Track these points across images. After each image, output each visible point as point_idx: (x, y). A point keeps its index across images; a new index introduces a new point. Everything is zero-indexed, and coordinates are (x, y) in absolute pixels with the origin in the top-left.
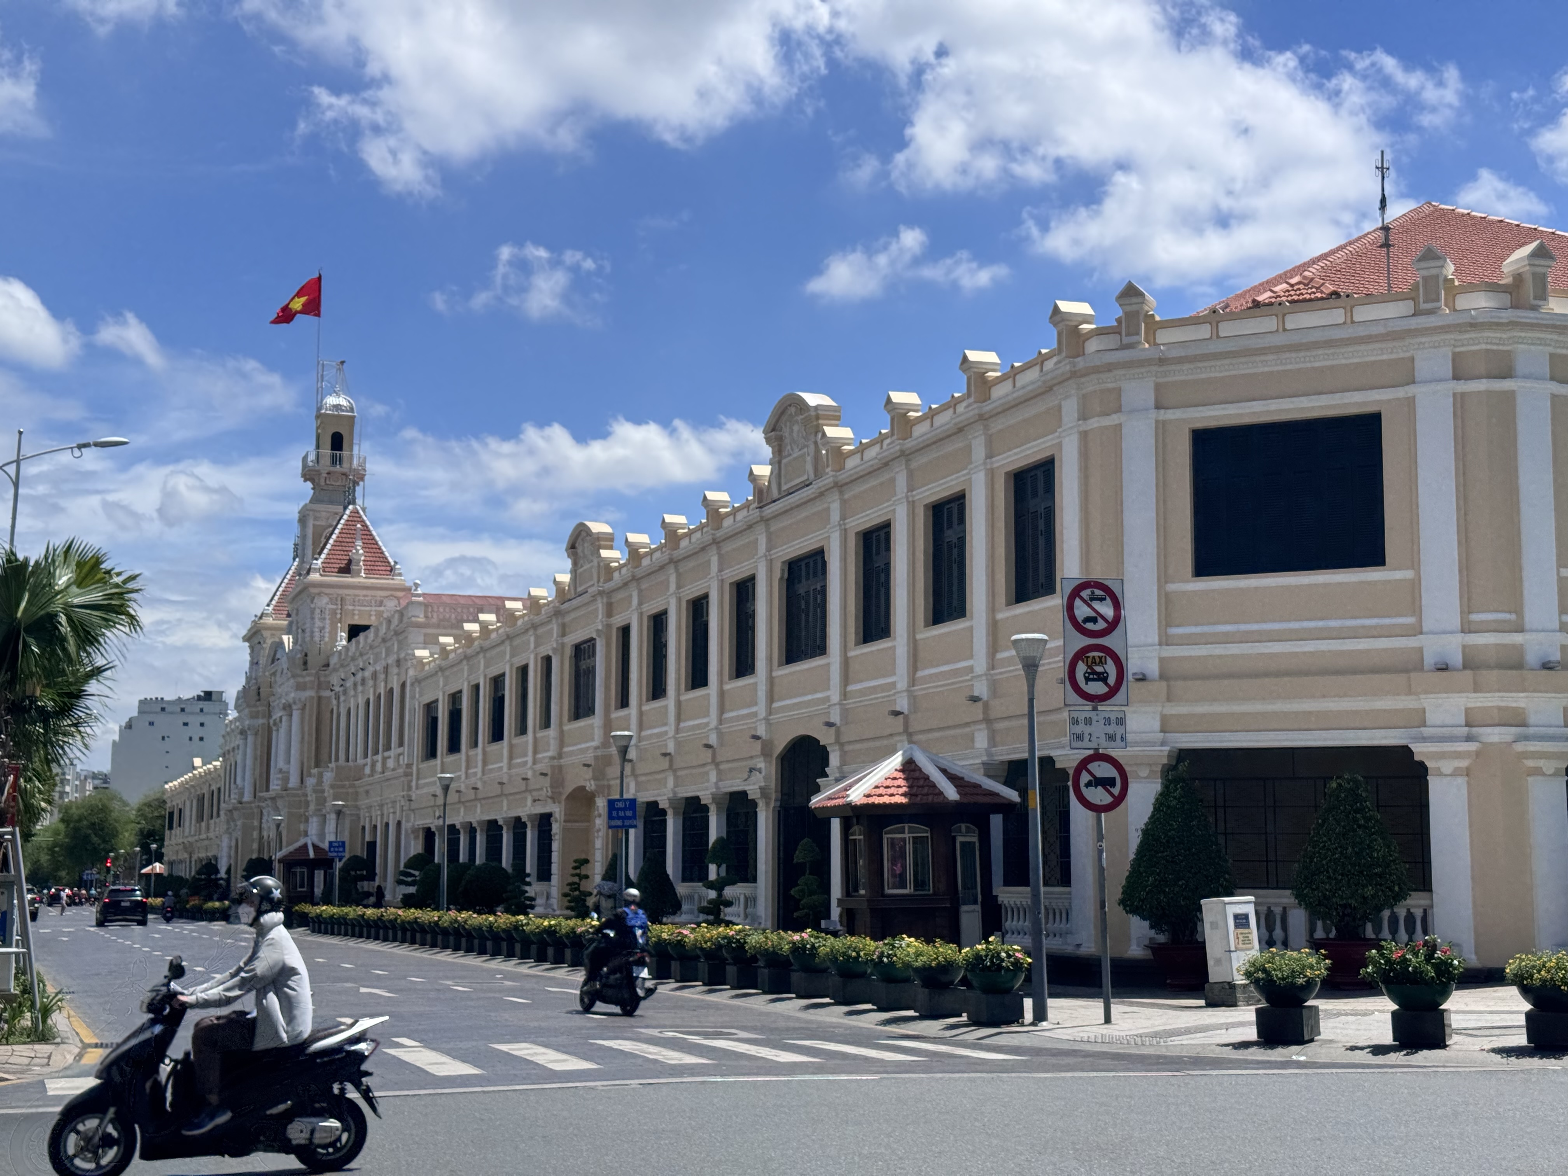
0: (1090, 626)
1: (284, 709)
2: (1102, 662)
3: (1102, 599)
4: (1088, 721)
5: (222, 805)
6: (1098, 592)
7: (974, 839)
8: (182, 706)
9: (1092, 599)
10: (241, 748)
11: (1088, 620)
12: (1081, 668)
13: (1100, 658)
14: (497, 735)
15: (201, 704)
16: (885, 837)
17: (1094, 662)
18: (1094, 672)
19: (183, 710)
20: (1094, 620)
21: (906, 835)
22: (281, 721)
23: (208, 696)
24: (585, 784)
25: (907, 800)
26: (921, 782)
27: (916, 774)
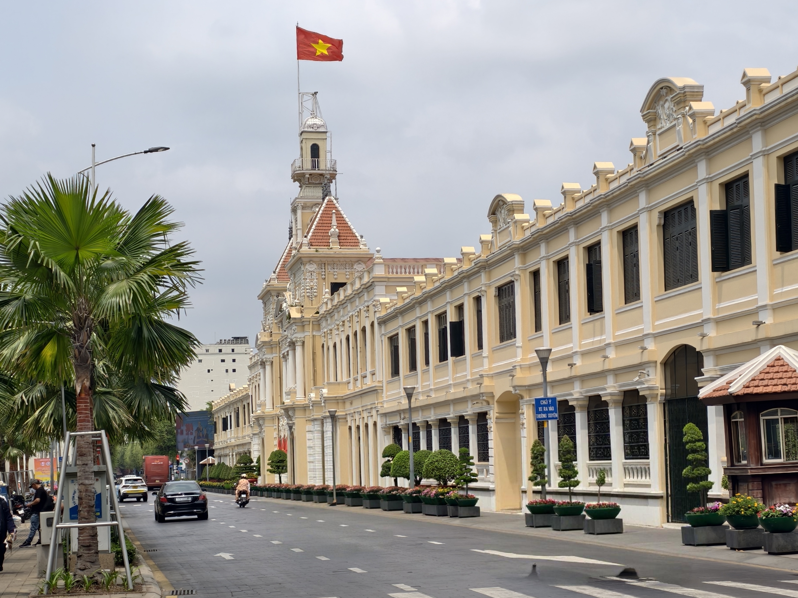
1: (289, 346)
5: (251, 415)
8: (220, 348)
10: (262, 375)
15: (233, 346)
16: (762, 418)
19: (220, 351)
21: (779, 417)
22: (288, 355)
23: (237, 340)
24: (511, 389)
25: (779, 389)
26: (789, 374)
27: (785, 368)
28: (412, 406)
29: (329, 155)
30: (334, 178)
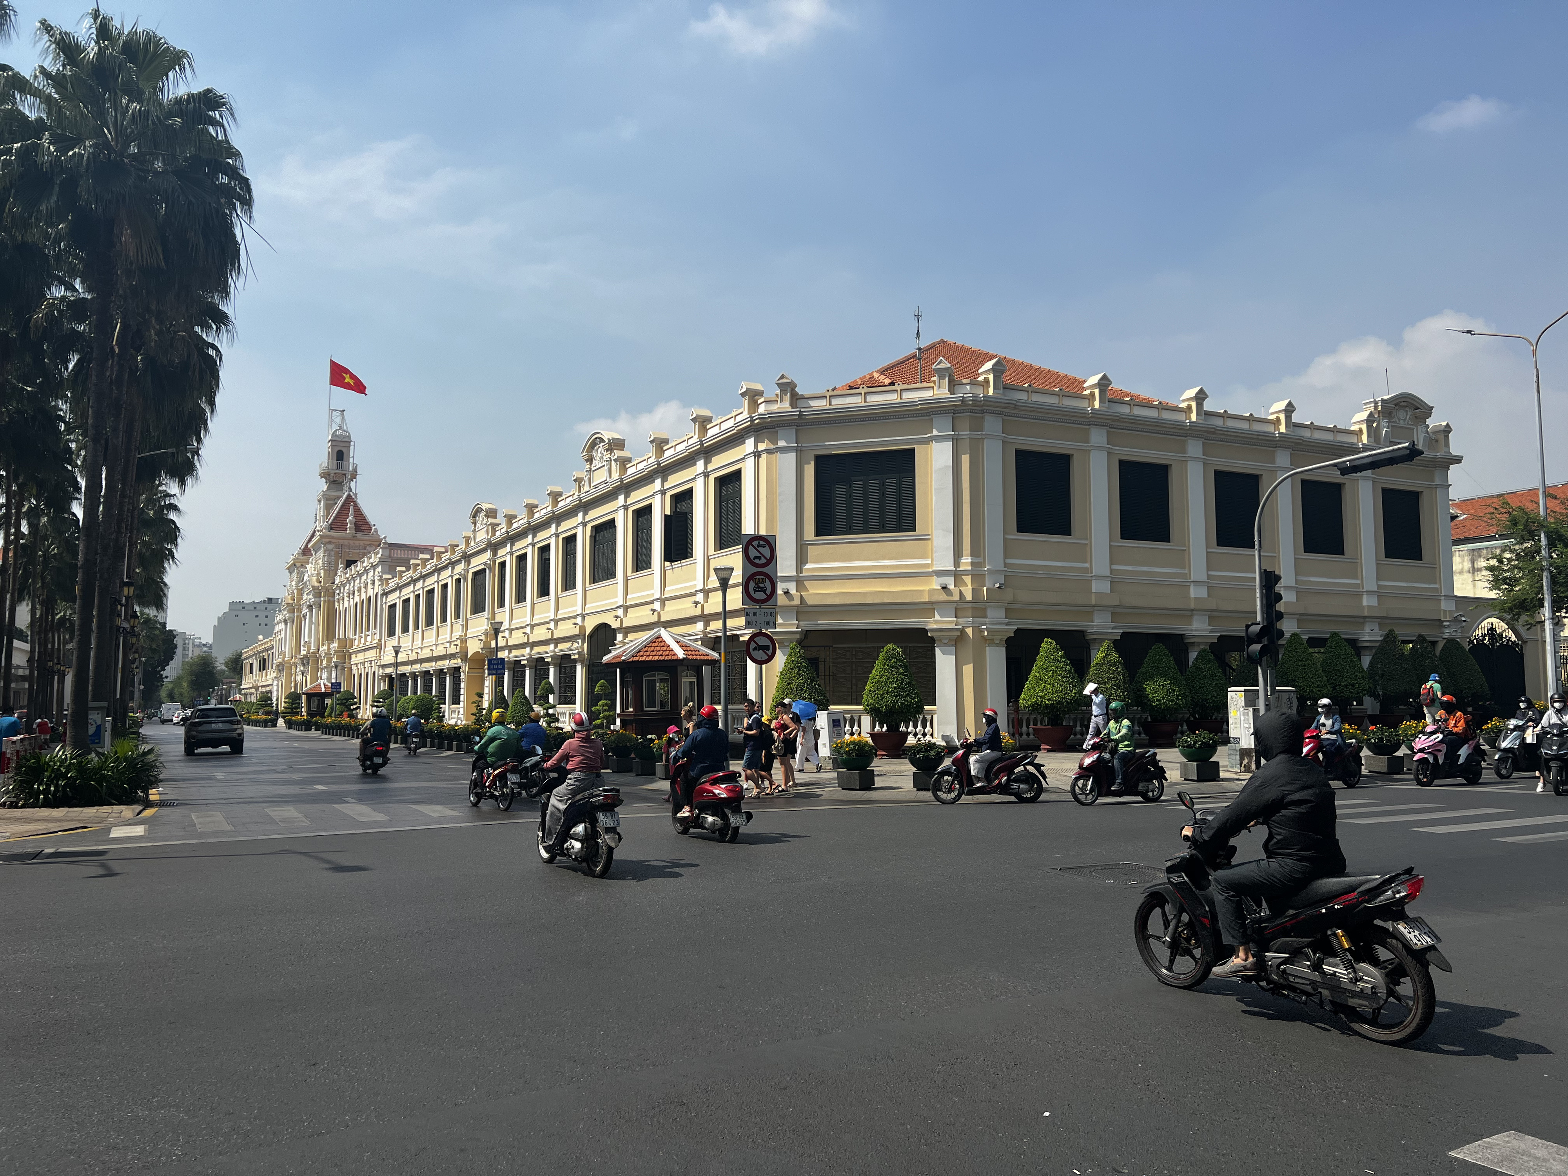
0: (757, 561)
1: (308, 608)
2: (763, 581)
3: (764, 547)
4: (755, 614)
5: (274, 662)
6: (761, 542)
7: (695, 680)
8: (255, 606)
9: (758, 547)
10: (284, 630)
11: (755, 558)
12: (752, 585)
13: (762, 579)
14: (429, 622)
15: (266, 605)
16: (645, 679)
17: (759, 581)
18: (759, 587)
19: (255, 608)
20: (759, 558)
21: (656, 678)
22: (306, 615)
23: (270, 600)
24: (480, 650)
25: (656, 658)
26: (665, 648)
27: (663, 644)
28: (399, 661)
29: (351, 460)
30: (355, 478)
